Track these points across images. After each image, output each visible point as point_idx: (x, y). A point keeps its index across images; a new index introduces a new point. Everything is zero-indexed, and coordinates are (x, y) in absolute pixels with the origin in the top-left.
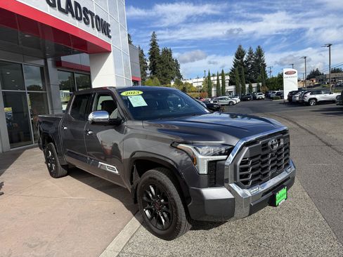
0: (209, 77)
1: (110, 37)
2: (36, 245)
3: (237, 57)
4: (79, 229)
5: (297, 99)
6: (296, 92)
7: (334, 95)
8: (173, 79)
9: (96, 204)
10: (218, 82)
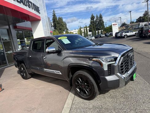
0: (80, 29)
1: (40, 13)
2: (31, 110)
3: (91, 19)
4: (47, 100)
5: (119, 35)
6: (118, 33)
7: (134, 33)
8: (64, 31)
9: (50, 89)
10: (85, 31)
